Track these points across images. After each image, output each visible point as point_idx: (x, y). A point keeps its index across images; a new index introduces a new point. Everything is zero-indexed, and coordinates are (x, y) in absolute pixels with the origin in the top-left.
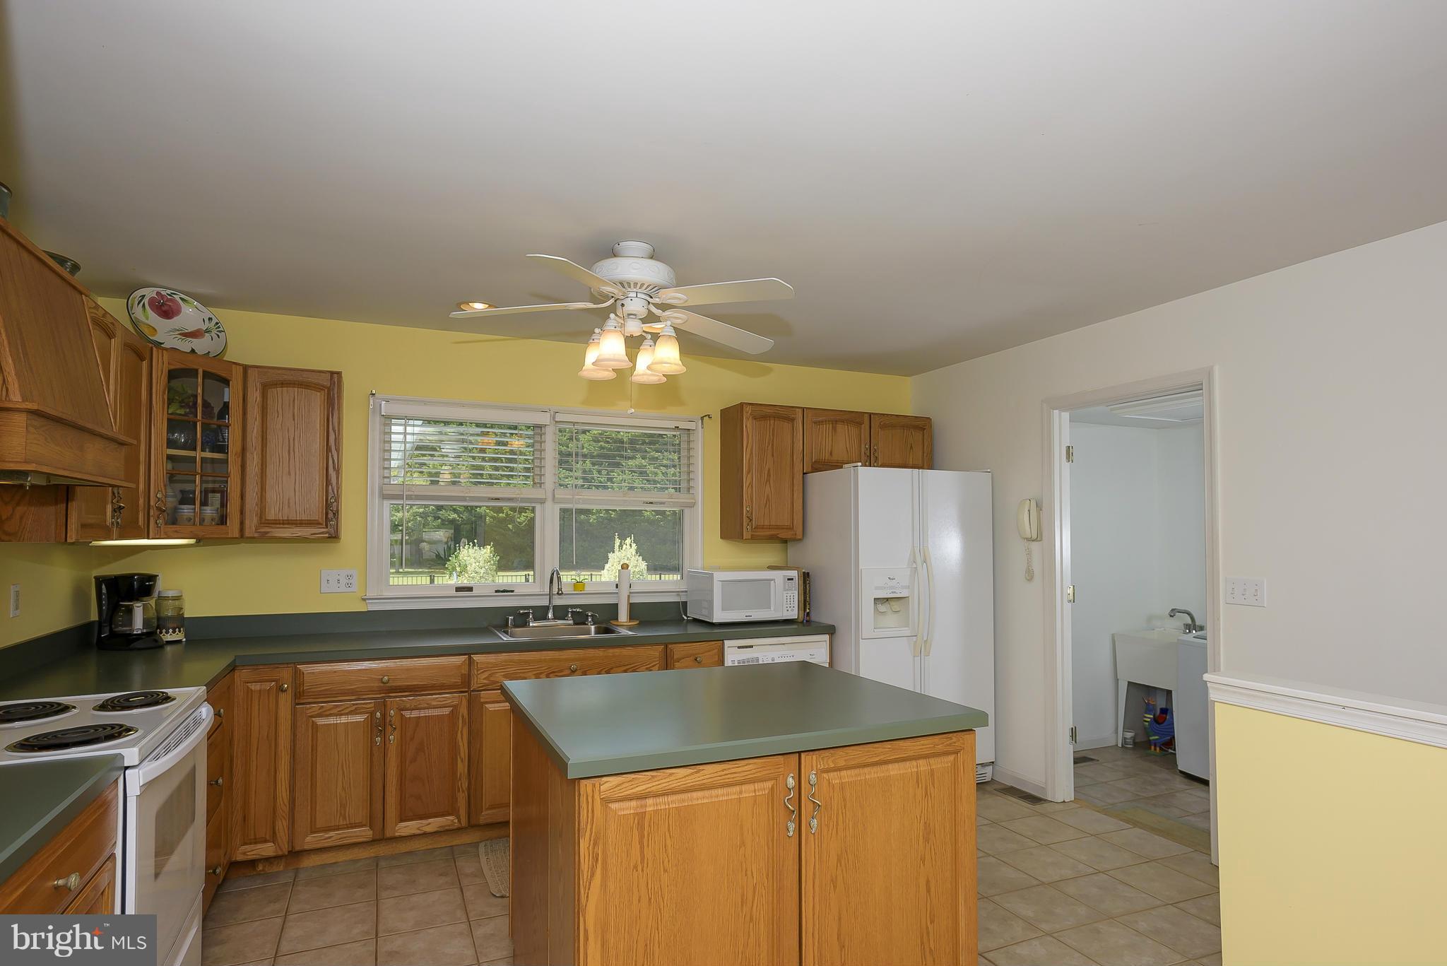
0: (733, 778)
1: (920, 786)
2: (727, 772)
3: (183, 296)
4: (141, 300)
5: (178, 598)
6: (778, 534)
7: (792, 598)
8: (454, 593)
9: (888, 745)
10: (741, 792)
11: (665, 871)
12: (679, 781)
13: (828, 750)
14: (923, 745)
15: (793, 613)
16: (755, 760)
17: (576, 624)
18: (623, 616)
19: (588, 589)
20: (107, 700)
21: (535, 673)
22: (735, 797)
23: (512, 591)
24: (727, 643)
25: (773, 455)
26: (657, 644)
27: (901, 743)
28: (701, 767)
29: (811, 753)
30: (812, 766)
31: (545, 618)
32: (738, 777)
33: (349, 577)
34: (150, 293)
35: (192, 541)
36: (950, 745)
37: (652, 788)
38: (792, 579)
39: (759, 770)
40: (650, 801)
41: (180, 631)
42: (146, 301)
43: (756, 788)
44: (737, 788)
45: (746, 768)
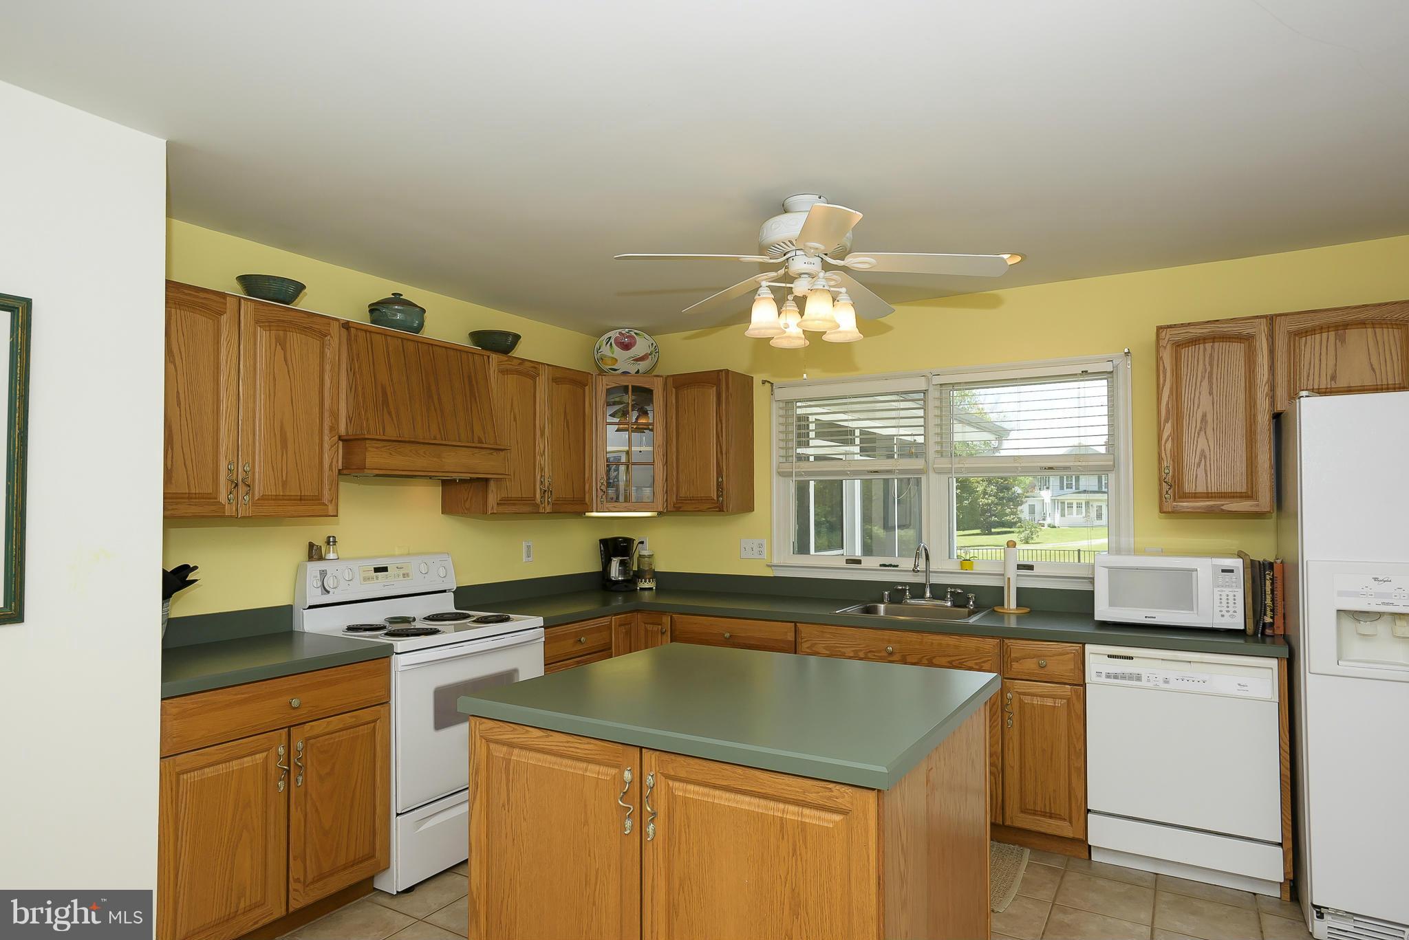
0: (576, 752)
1: (786, 837)
2: (572, 745)
3: (636, 331)
4: (609, 341)
5: (650, 556)
6: (1223, 505)
7: (1231, 598)
8: (844, 564)
9: (740, 770)
10: (586, 770)
11: (525, 819)
12: (533, 740)
13: (669, 754)
14: (788, 785)
15: (1236, 621)
16: (597, 742)
17: (954, 605)
18: (1011, 602)
19: (978, 568)
20: (483, 617)
21: (854, 649)
22: (580, 772)
23: (897, 566)
24: (1089, 648)
25: (1211, 393)
26: (993, 637)
27: (757, 773)
28: (551, 733)
29: (651, 752)
30: (651, 766)
31: (922, 596)
32: (581, 753)
33: (761, 546)
34: (614, 334)
35: (654, 514)
36: (829, 798)
37: (514, 740)
38: (1232, 571)
39: (599, 752)
40: (516, 751)
41: (650, 581)
42: (612, 340)
43: (601, 771)
44: (584, 765)
45: (586, 746)
